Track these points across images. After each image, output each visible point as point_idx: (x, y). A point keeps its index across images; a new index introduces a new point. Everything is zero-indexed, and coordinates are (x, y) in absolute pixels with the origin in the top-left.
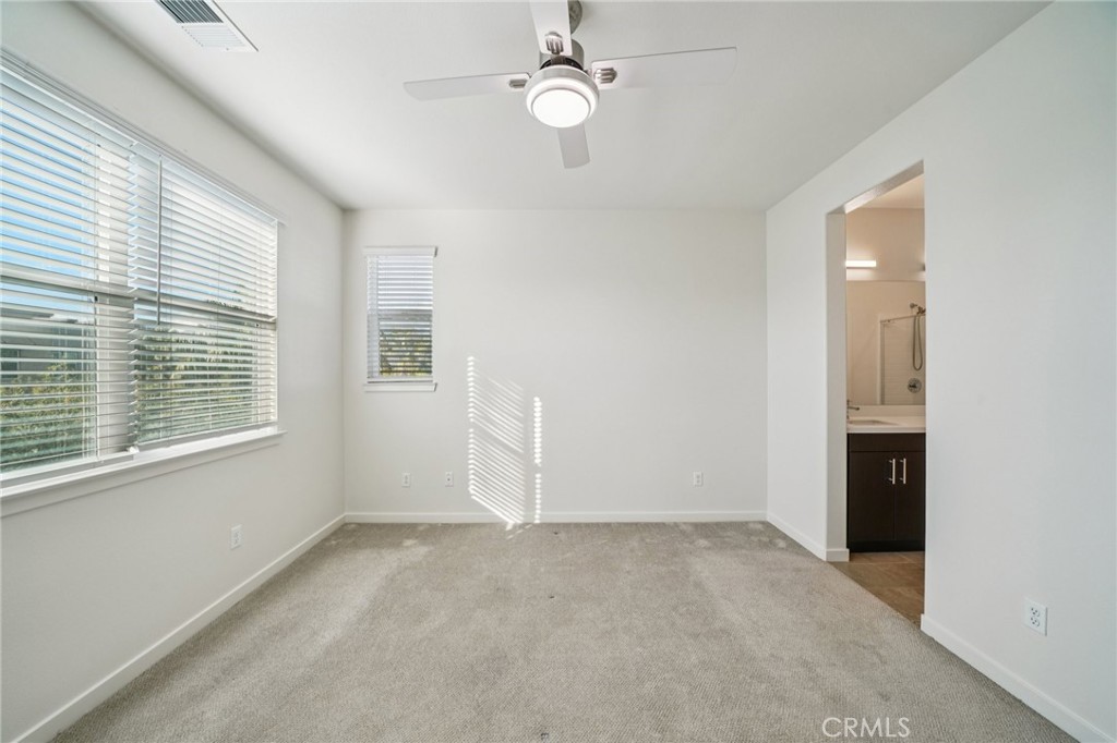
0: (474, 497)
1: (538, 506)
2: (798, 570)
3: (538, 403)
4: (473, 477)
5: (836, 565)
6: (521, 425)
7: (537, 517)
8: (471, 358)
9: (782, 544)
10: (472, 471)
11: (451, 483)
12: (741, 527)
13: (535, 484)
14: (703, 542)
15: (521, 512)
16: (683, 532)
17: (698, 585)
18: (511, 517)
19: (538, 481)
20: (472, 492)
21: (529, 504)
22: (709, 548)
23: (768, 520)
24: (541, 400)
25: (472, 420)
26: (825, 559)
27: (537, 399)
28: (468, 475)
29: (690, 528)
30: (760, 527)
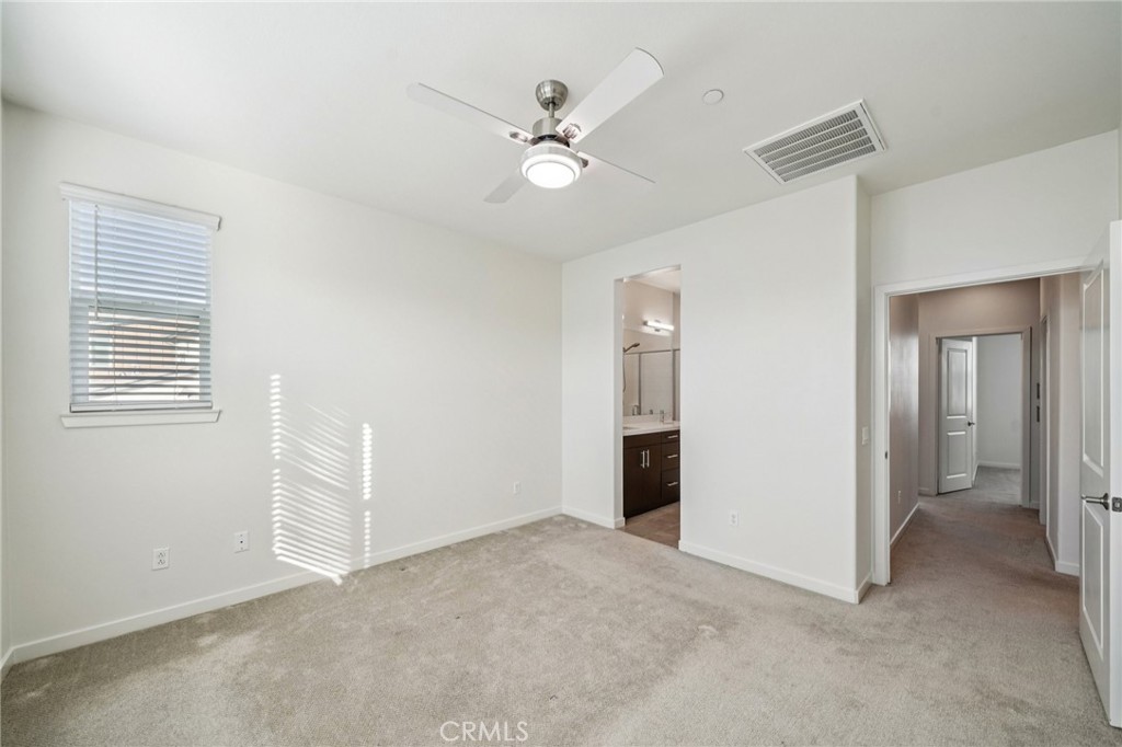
0: (280, 558)
1: (367, 549)
2: (605, 539)
3: (367, 431)
4: (278, 531)
5: (621, 529)
6: (346, 457)
7: (367, 561)
8: (277, 376)
9: (584, 526)
10: (278, 525)
11: (244, 546)
12: (549, 521)
13: (365, 523)
14: (535, 539)
15: (347, 561)
16: (513, 535)
17: (557, 567)
18: (333, 571)
19: (367, 520)
20: (278, 551)
21: (356, 548)
22: (543, 542)
23: (564, 512)
24: (371, 427)
25: (277, 457)
26: (613, 527)
27: (366, 426)
28: (272, 531)
29: (517, 533)
30: (561, 518)
